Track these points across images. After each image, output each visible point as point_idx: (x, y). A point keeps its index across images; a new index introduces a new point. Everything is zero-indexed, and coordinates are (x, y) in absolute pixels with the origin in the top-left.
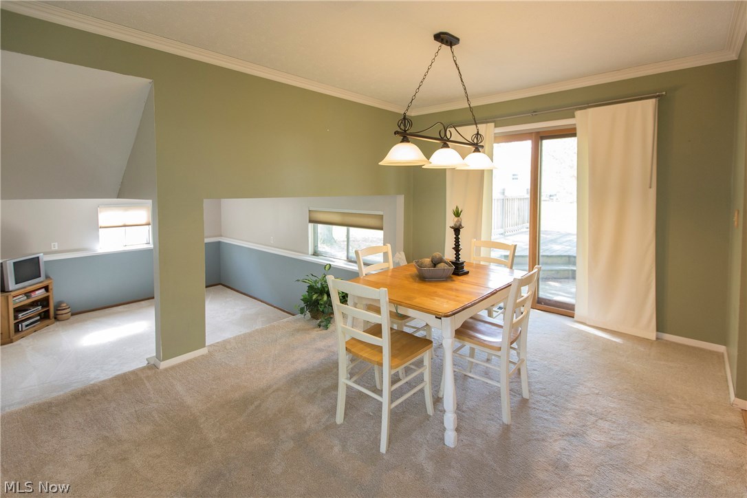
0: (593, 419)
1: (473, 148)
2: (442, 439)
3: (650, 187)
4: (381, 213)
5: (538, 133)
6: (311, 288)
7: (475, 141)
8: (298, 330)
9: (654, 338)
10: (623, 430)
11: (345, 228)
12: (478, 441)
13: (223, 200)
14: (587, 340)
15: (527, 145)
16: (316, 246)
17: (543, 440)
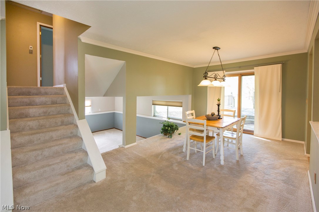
0: (263, 159)
1: (223, 80)
2: (220, 163)
3: (280, 92)
4: (182, 101)
5: (241, 74)
6: (164, 125)
7: (223, 78)
8: (162, 138)
9: (281, 140)
10: (272, 161)
11: (167, 106)
12: (230, 163)
13: (115, 97)
14: (259, 141)
15: (237, 78)
16: (154, 113)
17: (249, 163)
